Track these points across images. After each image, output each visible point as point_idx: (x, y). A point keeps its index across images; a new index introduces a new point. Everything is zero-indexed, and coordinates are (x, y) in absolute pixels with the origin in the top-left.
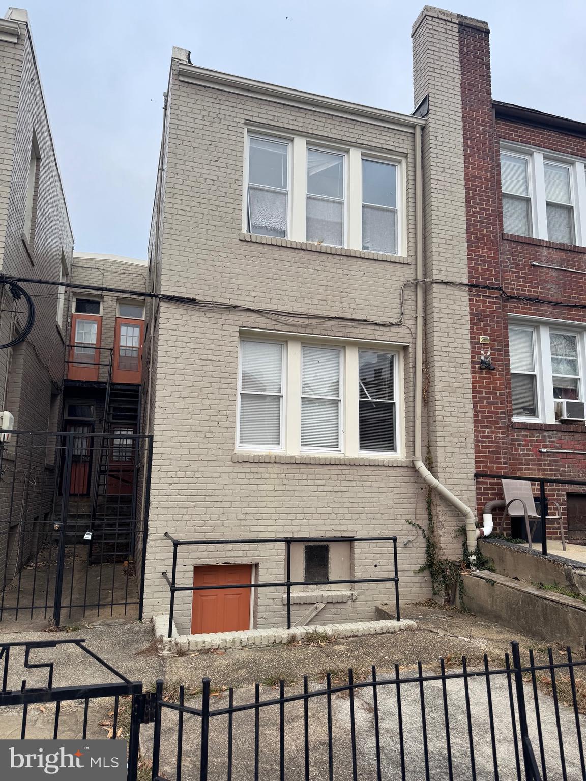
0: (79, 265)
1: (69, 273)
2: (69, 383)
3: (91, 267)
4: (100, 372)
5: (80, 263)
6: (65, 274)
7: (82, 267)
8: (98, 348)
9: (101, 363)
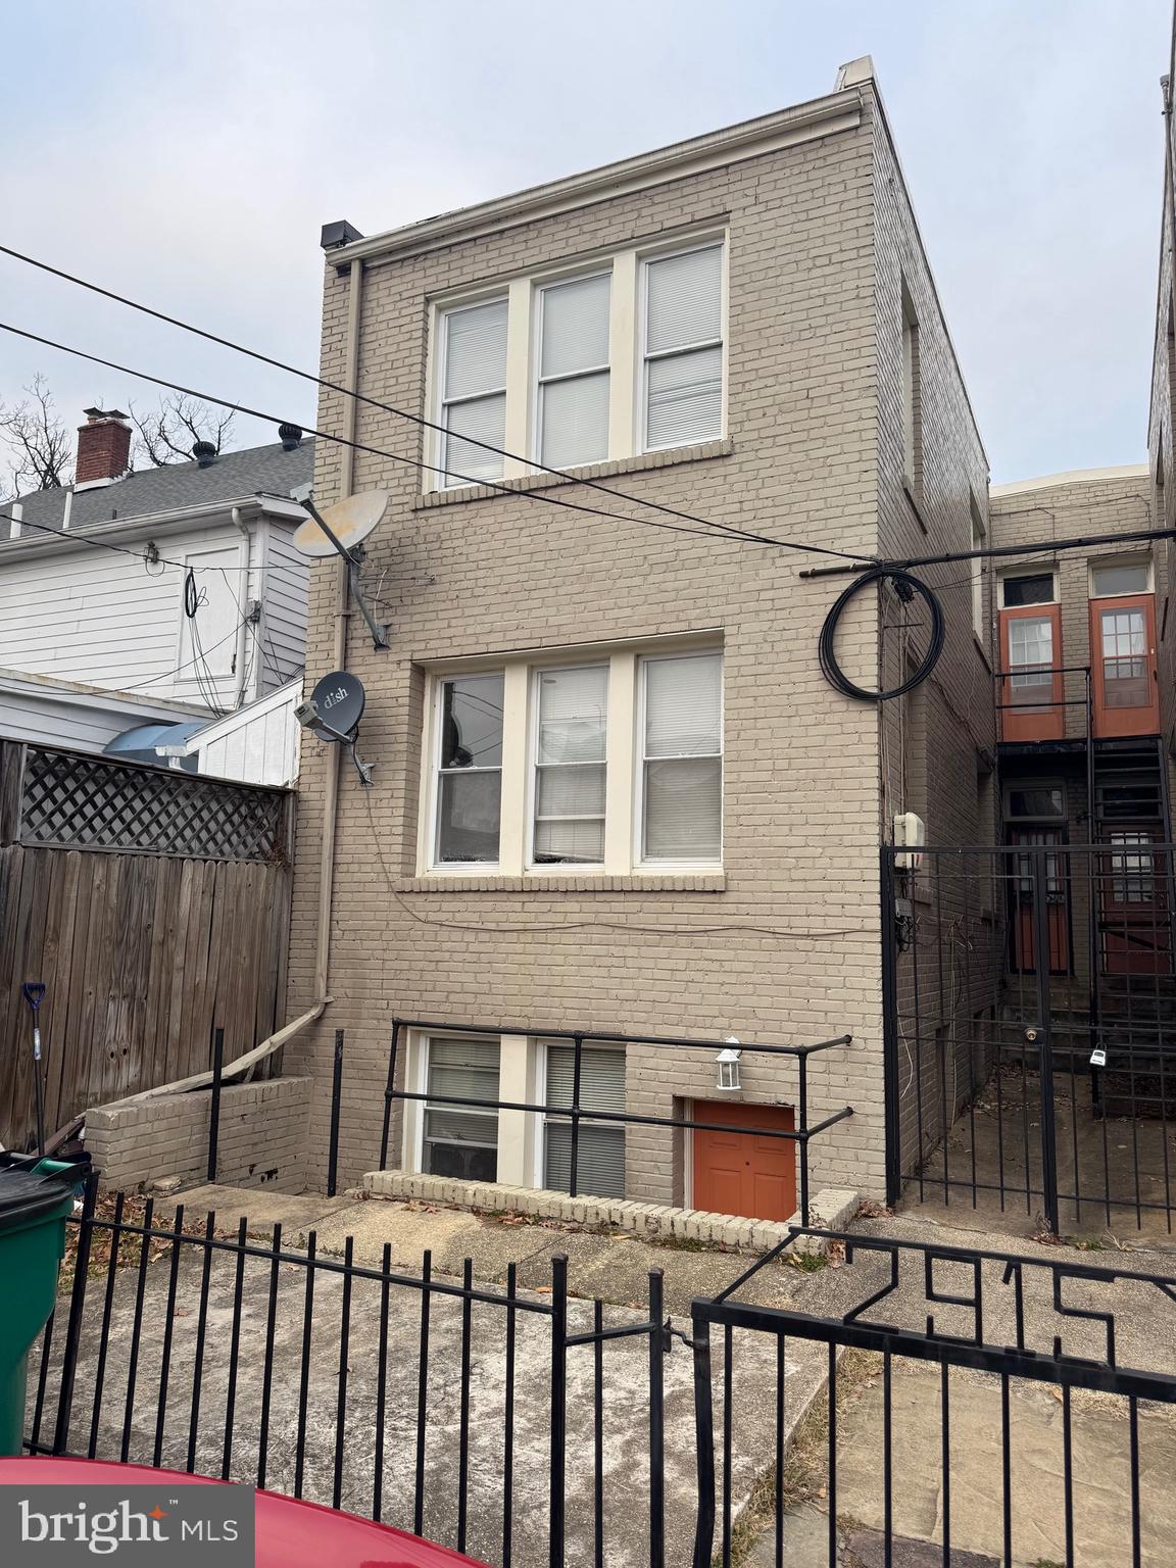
0: (1003, 512)
1: (987, 531)
2: (1009, 748)
3: (1028, 508)
4: (1067, 720)
5: (1004, 507)
6: (978, 535)
7: (1010, 514)
8: (1058, 670)
9: (1067, 700)
